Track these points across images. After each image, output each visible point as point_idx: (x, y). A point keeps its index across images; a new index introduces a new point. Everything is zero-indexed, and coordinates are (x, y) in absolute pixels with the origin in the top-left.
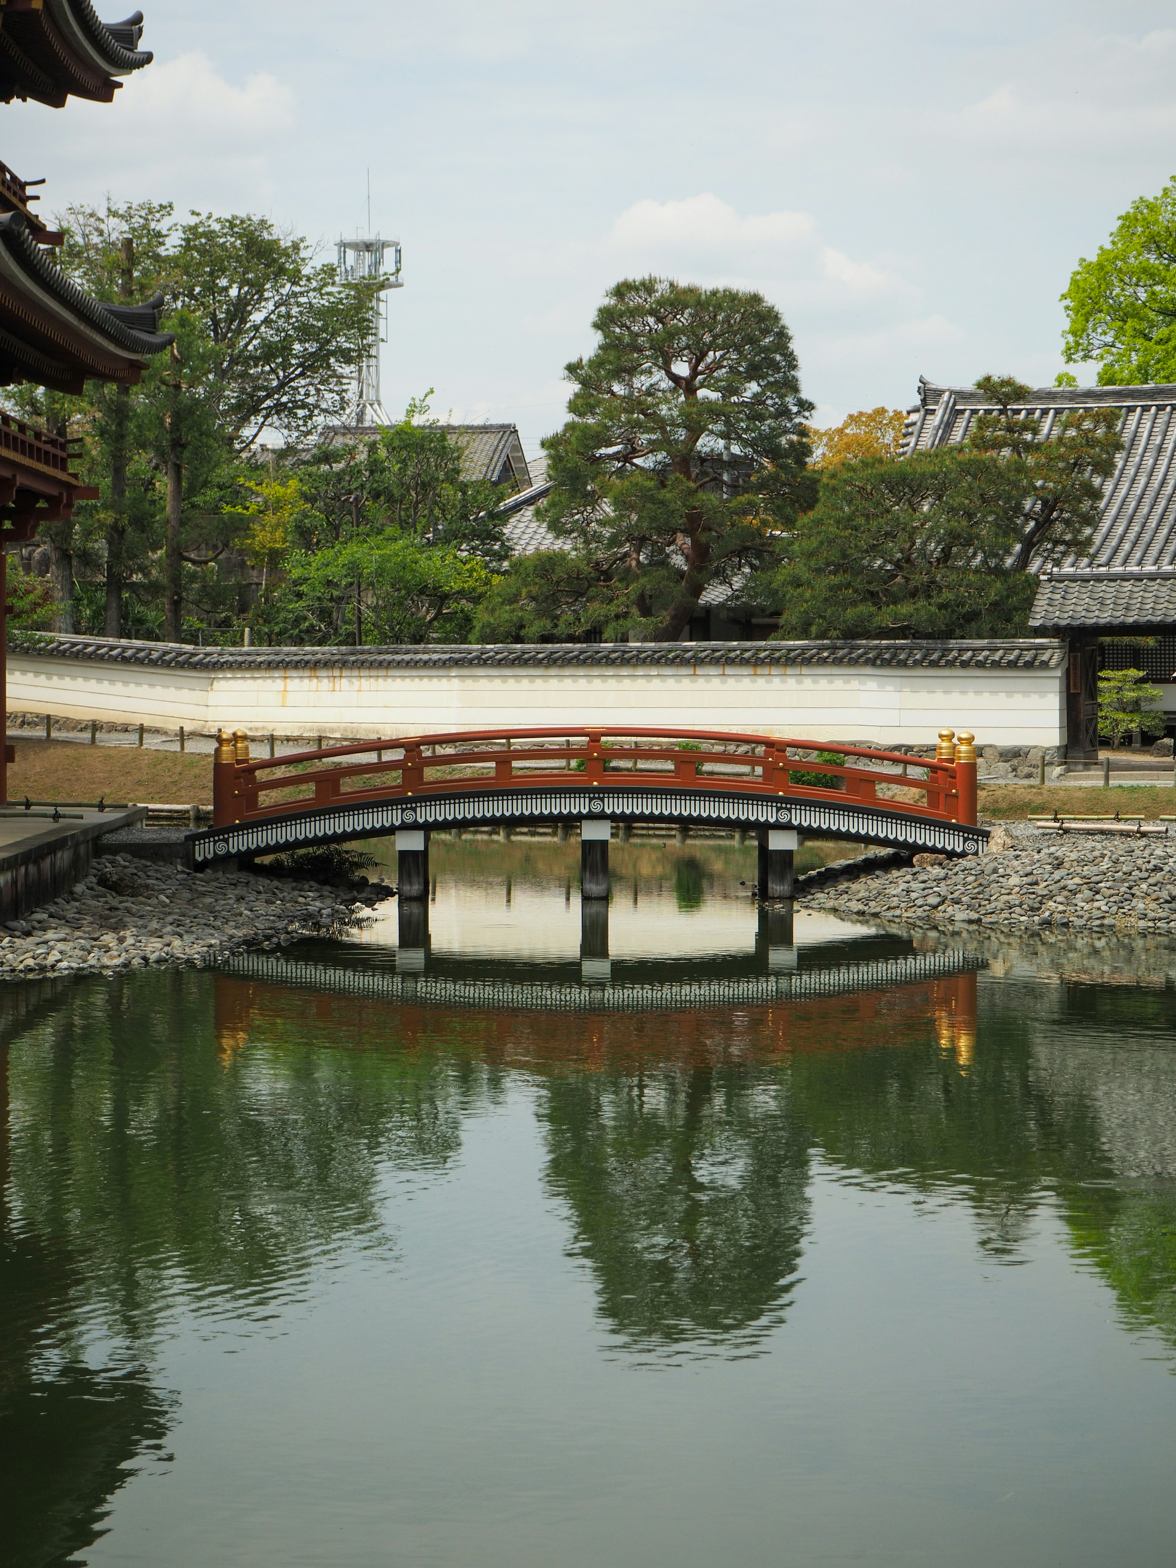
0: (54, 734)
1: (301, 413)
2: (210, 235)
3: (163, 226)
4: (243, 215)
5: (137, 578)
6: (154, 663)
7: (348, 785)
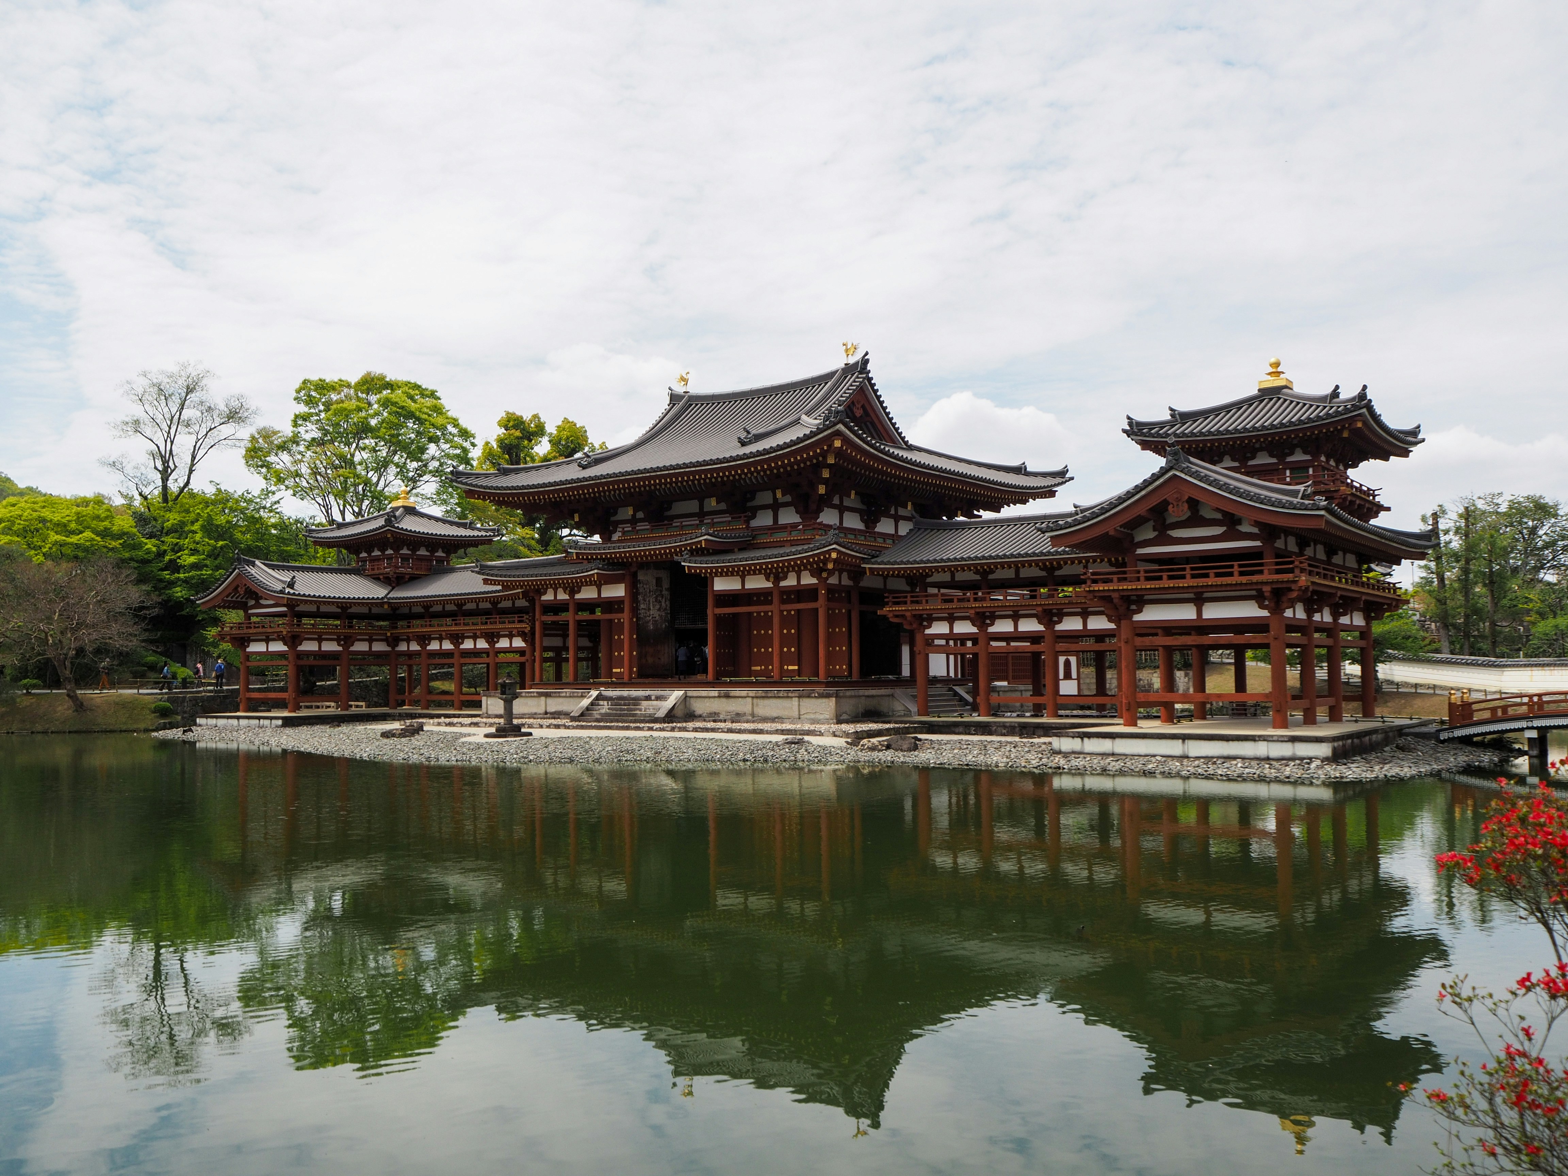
0: (1437, 692)
1: (1563, 568)
2: (1519, 503)
3: (1499, 501)
4: (1532, 494)
5: (1476, 633)
6: (1479, 665)
7: (1511, 712)
